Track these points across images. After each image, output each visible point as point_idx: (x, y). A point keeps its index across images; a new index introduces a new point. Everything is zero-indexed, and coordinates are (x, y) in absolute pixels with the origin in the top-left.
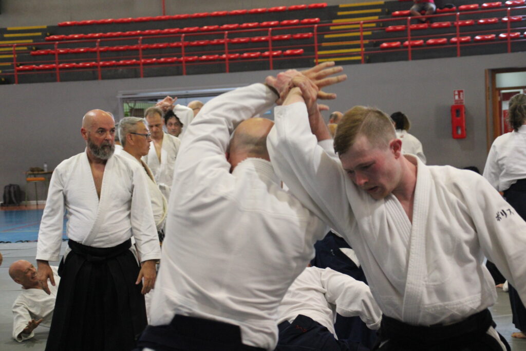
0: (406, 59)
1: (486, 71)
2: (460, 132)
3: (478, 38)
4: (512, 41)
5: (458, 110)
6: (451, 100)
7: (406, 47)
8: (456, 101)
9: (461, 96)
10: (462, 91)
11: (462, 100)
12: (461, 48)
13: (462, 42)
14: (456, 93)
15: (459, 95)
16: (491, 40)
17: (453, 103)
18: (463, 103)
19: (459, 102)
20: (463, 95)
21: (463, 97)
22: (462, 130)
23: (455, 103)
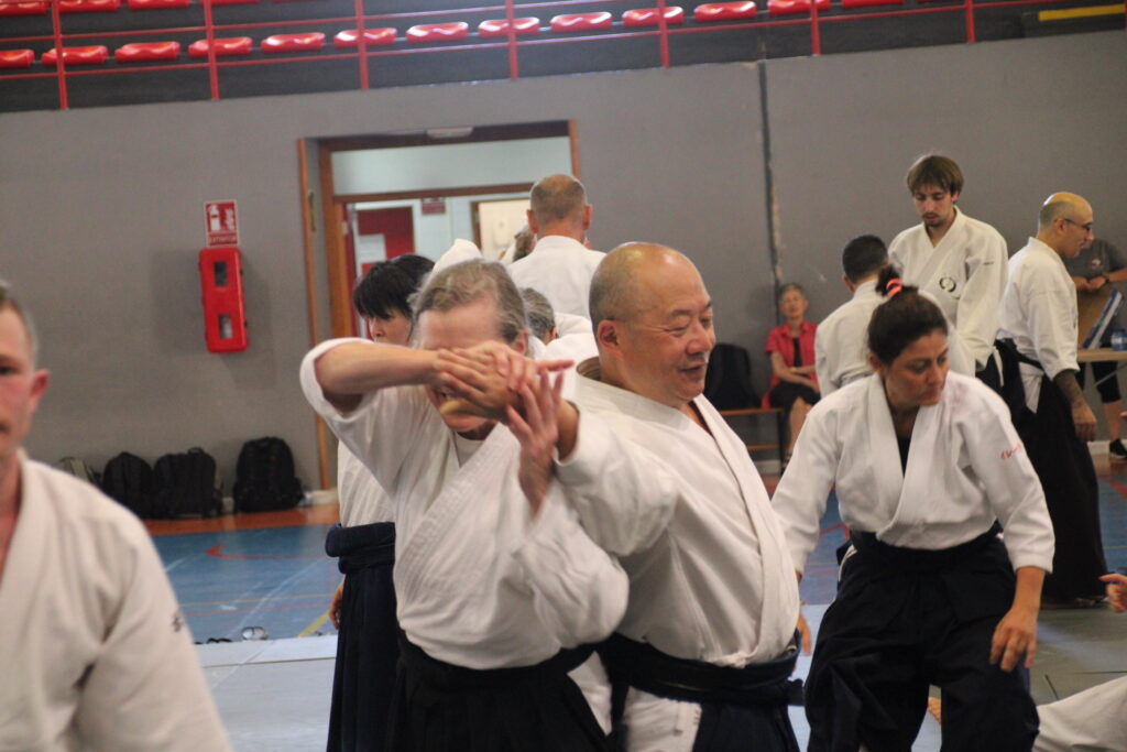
0: (54, 105)
1: (299, 142)
2: (228, 331)
3: (272, 41)
4: (371, 53)
5: (219, 265)
7: (51, 65)
8: (213, 236)
9: (229, 221)
10: (231, 206)
11: (233, 234)
12: (222, 72)
13: (223, 55)
14: (214, 211)
15: (223, 217)
16: (313, 49)
17: (205, 243)
18: (235, 242)
19: (223, 239)
20: (234, 217)
21: (235, 224)
22: (236, 327)
23: (212, 244)
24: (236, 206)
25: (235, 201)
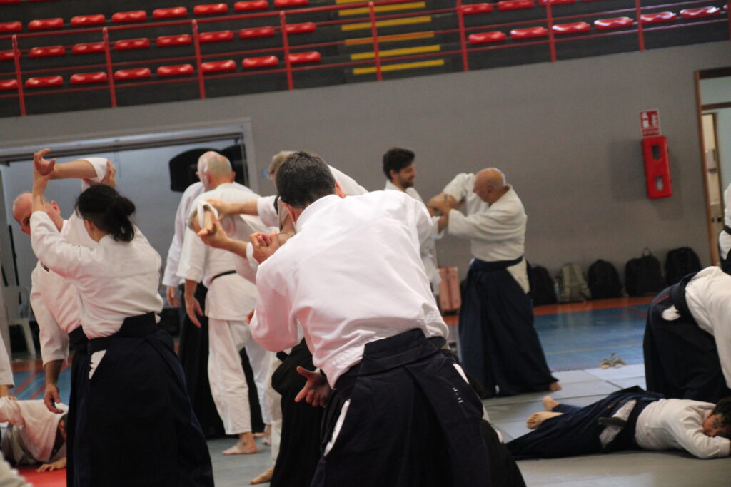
0: (548, 59)
1: (695, 73)
2: (660, 186)
6: (636, 130)
8: (644, 131)
9: (654, 121)
10: (654, 113)
11: (656, 129)
14: (645, 116)
15: (650, 120)
17: (640, 136)
18: (657, 134)
19: (650, 132)
20: (657, 119)
21: (657, 123)
22: (665, 183)
23: (644, 135)
24: (658, 113)
25: (658, 110)
